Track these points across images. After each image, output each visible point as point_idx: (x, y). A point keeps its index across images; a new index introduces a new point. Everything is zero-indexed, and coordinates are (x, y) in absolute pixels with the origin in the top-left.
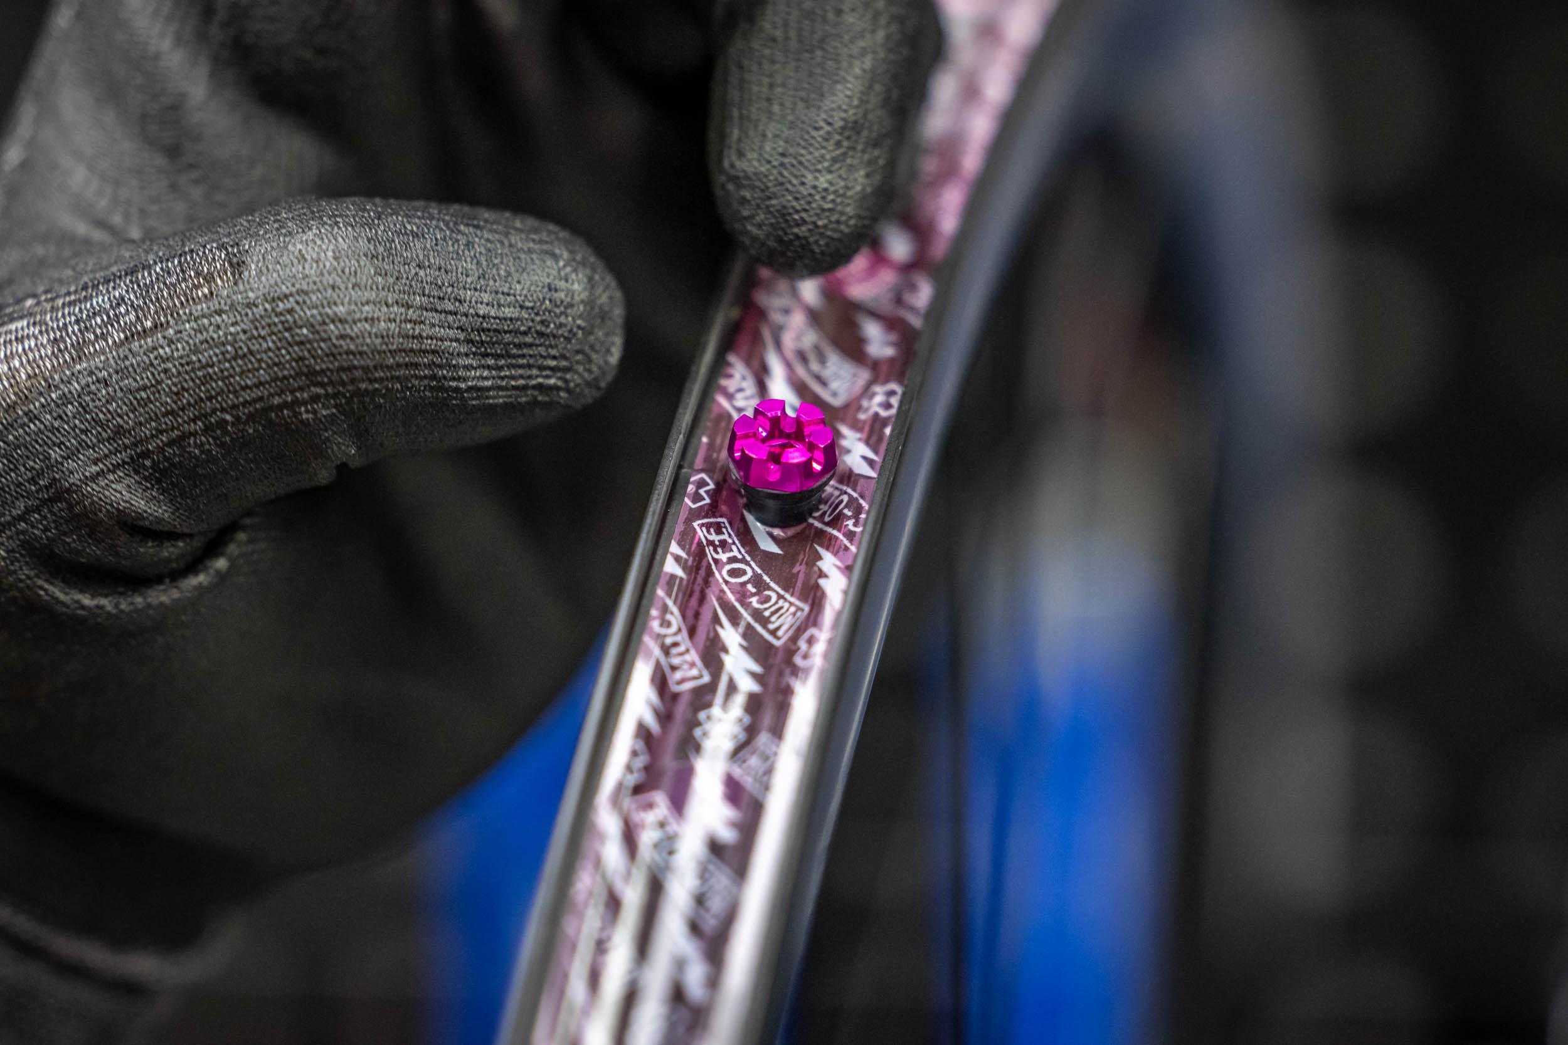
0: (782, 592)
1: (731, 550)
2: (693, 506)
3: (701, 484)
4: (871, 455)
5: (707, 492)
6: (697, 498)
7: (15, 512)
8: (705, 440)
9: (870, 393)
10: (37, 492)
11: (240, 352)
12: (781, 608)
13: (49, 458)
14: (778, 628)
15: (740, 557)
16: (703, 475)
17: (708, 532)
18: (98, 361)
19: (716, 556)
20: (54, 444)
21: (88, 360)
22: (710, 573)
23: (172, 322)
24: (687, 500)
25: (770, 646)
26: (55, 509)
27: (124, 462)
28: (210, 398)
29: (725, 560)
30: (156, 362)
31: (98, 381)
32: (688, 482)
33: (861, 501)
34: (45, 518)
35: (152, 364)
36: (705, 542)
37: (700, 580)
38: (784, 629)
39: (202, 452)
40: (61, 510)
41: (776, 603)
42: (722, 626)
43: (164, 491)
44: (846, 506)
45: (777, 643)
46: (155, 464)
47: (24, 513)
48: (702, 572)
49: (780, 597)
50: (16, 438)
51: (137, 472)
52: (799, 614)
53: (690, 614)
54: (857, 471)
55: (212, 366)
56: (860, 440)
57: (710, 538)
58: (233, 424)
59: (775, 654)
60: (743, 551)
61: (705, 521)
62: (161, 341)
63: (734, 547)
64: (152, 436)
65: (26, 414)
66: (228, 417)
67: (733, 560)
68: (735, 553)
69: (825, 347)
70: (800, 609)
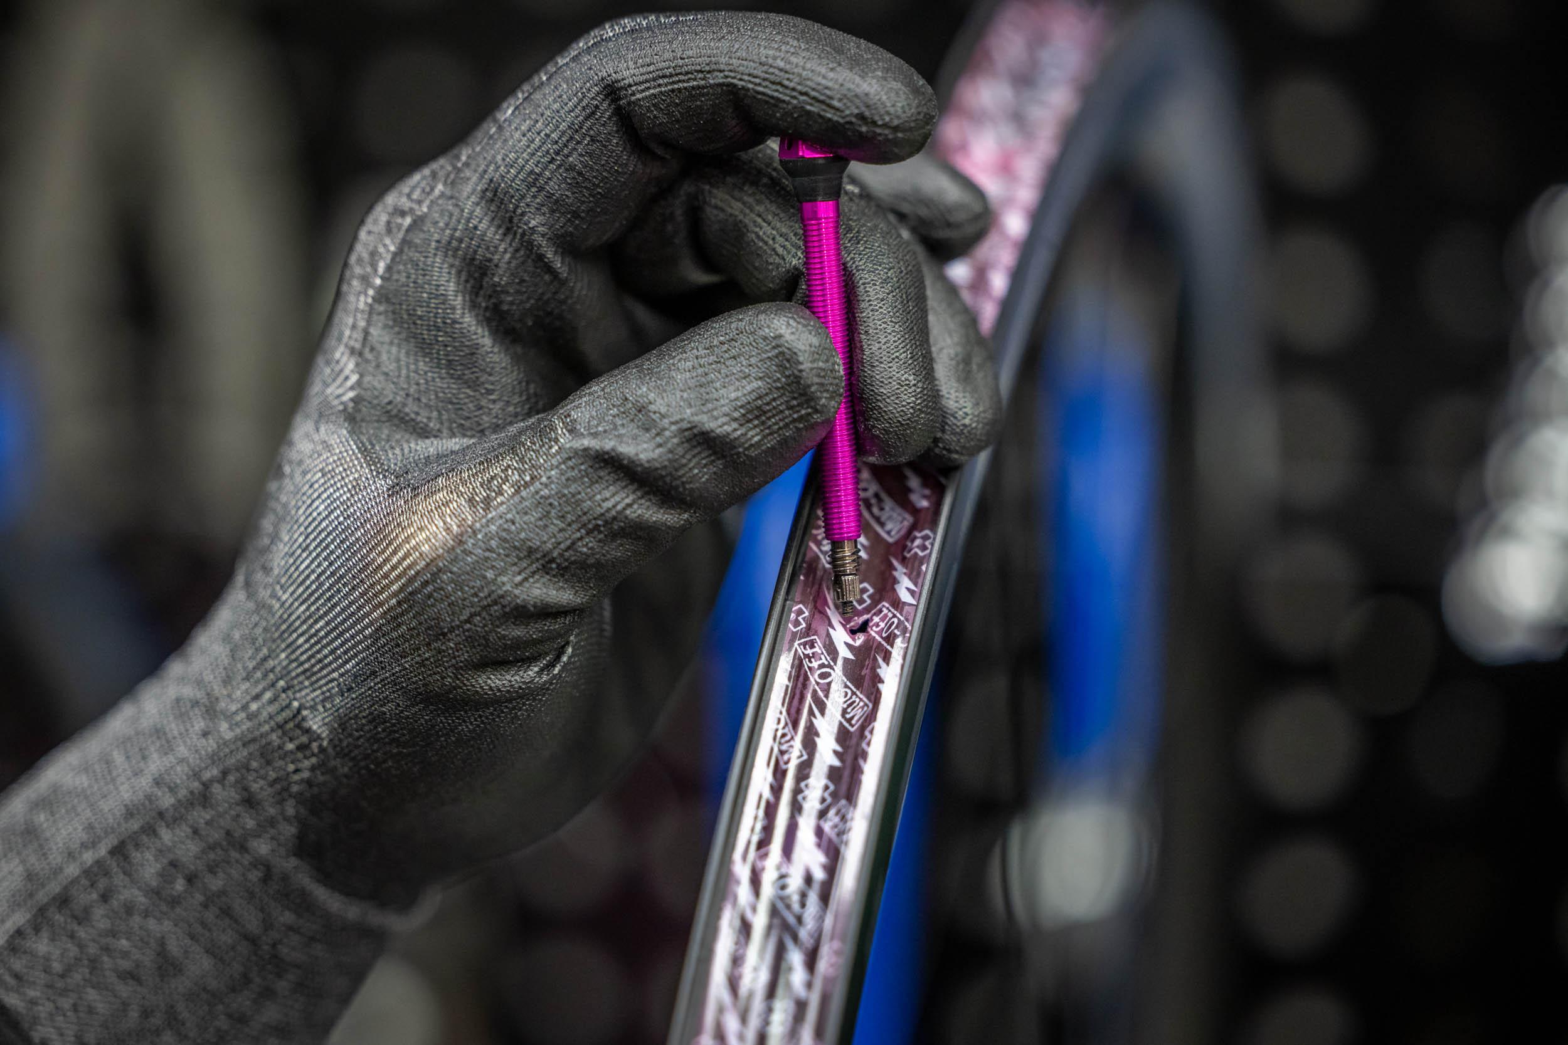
0: (855, 690)
1: (821, 659)
2: (795, 630)
3: (800, 612)
4: (912, 587)
5: (804, 619)
6: (797, 623)
7: (462, 618)
8: (802, 578)
9: (912, 536)
10: (479, 602)
11: (594, 480)
12: (854, 702)
13: (485, 577)
14: (852, 718)
15: (826, 663)
16: (801, 606)
17: (805, 648)
18: (503, 509)
19: (810, 665)
20: (488, 568)
21: (495, 510)
22: (806, 678)
23: (542, 473)
24: (790, 625)
25: (848, 731)
26: (492, 612)
27: (538, 569)
28: (585, 514)
29: (816, 667)
30: (542, 501)
31: (507, 521)
32: (790, 611)
33: (906, 623)
34: (484, 619)
35: (539, 503)
36: (802, 657)
37: (800, 685)
38: (856, 718)
39: (589, 549)
40: (495, 611)
41: (851, 698)
42: (815, 717)
43: (566, 581)
44: (897, 627)
45: (852, 729)
46: (559, 565)
47: (469, 618)
48: (801, 679)
49: (853, 693)
50: (459, 569)
51: (547, 573)
52: (866, 708)
53: (793, 711)
54: (903, 599)
55: (579, 493)
56: (905, 574)
57: (806, 652)
58: (604, 526)
59: (851, 737)
60: (828, 658)
61: (803, 640)
62: (540, 486)
63: (822, 657)
64: (554, 548)
65: (462, 551)
66: (600, 522)
67: (822, 666)
68: (824, 661)
69: (883, 495)
70: (866, 705)
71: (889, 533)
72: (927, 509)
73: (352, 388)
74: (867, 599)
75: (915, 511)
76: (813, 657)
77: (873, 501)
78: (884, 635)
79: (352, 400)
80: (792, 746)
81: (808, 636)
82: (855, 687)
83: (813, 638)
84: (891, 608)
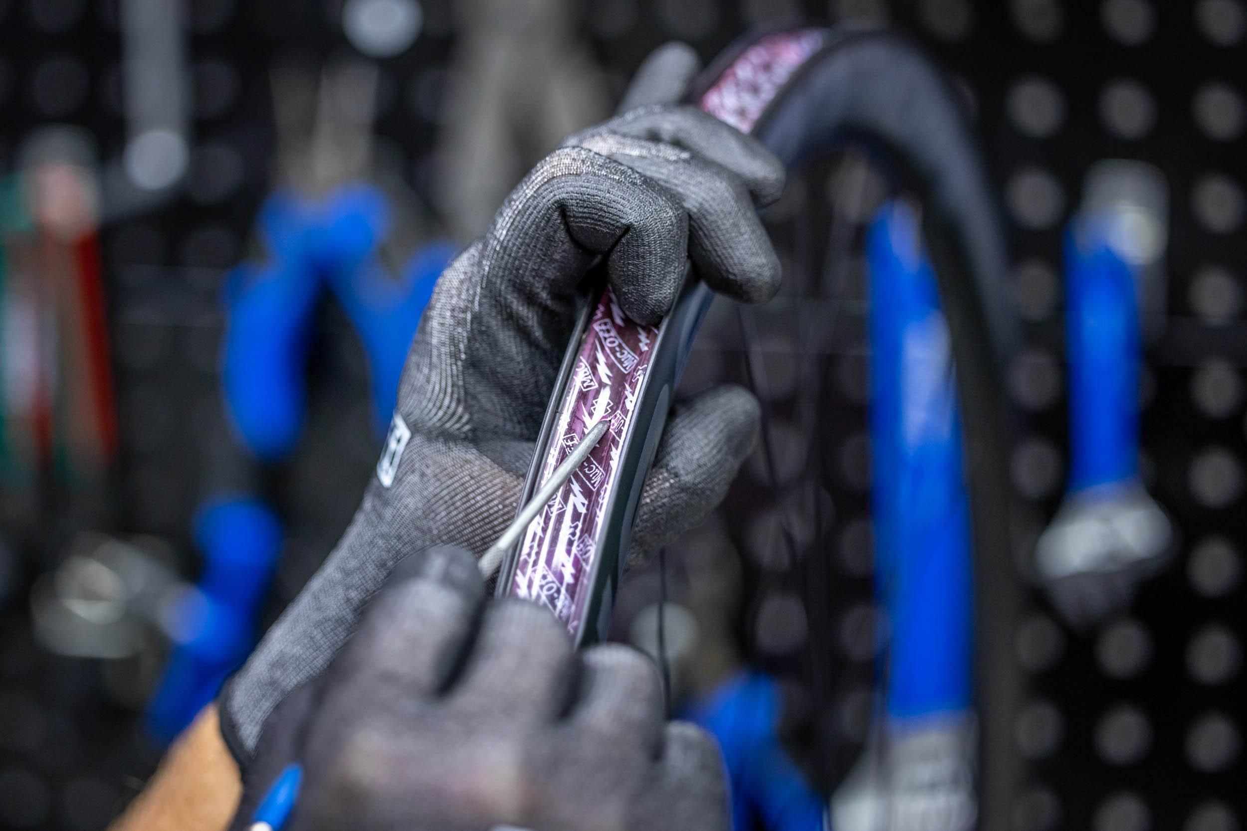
0: (597, 465)
9: (637, 369)
12: (597, 473)
17: (567, 441)
25: (591, 491)
36: (565, 447)
38: (597, 483)
41: (595, 470)
45: (594, 490)
49: (596, 468)
52: (602, 476)
54: (628, 407)
56: (630, 391)
59: (593, 495)
61: (566, 437)
69: (624, 345)
70: (603, 474)
71: (625, 368)
72: (648, 351)
73: (467, 423)
74: (609, 409)
75: (641, 353)
76: (573, 447)
77: (617, 349)
78: (616, 431)
79: (470, 430)
80: (555, 502)
81: (570, 434)
82: (598, 464)
83: (572, 435)
84: (621, 414)
